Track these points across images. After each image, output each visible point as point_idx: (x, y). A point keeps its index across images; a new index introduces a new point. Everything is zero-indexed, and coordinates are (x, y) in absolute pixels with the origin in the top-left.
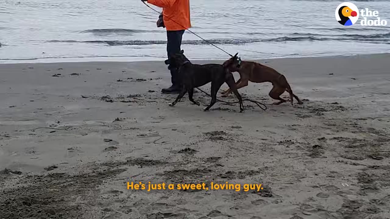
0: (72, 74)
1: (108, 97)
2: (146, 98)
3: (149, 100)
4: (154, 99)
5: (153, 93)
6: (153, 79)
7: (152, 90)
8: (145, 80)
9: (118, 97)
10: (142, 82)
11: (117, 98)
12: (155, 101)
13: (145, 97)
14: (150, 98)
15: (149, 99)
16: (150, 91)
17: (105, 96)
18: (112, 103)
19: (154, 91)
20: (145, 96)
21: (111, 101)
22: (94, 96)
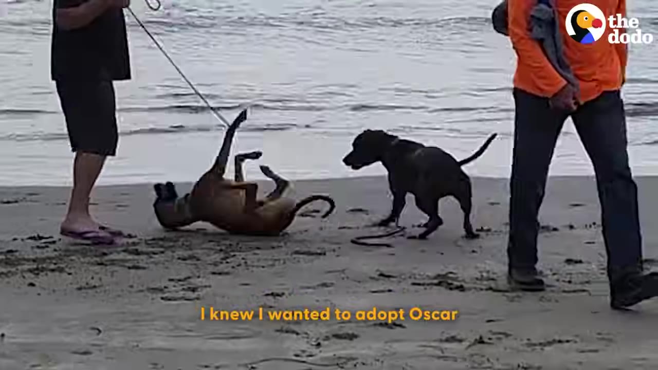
0: (352, 210)
1: (451, 275)
2: (558, 280)
3: (568, 287)
4: (581, 283)
5: (578, 265)
6: (575, 226)
7: (574, 258)
8: (555, 229)
9: (479, 275)
10: (547, 234)
11: (477, 279)
12: (584, 291)
13: (556, 277)
14: (570, 282)
15: (567, 284)
16: (569, 261)
17: (444, 273)
18: (461, 293)
19: (580, 262)
20: (554, 274)
21: (461, 288)
22: (415, 271)
